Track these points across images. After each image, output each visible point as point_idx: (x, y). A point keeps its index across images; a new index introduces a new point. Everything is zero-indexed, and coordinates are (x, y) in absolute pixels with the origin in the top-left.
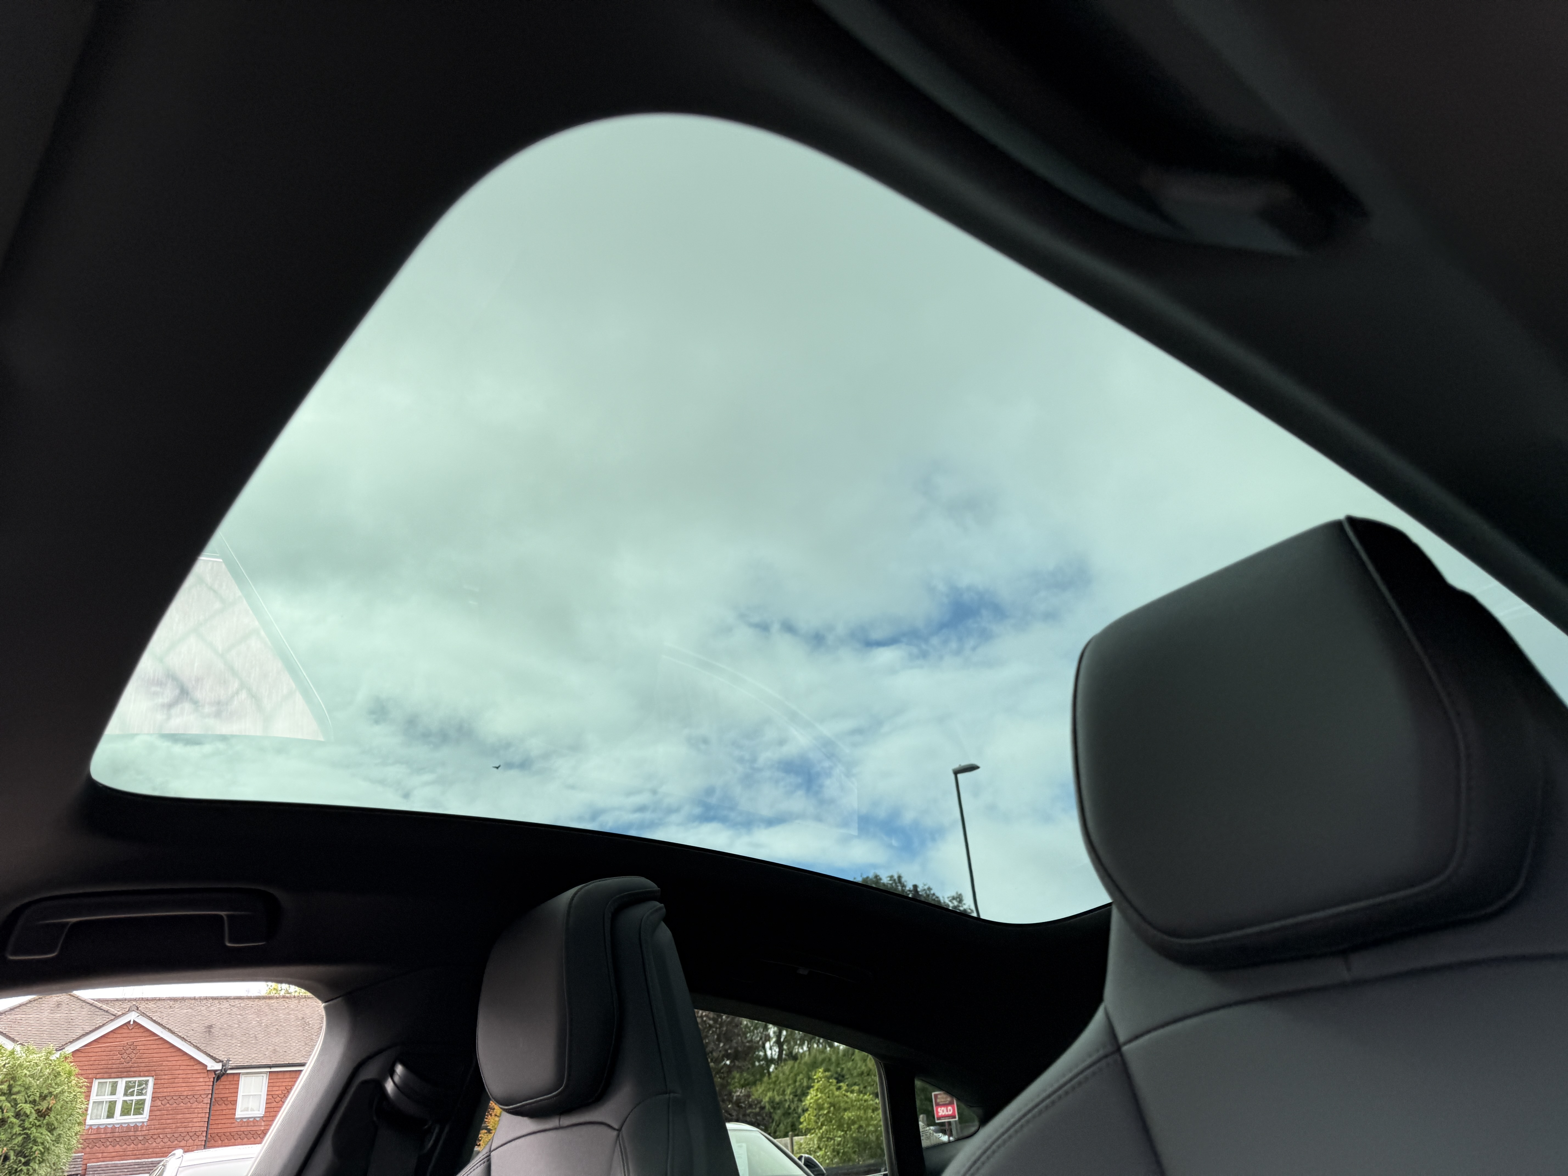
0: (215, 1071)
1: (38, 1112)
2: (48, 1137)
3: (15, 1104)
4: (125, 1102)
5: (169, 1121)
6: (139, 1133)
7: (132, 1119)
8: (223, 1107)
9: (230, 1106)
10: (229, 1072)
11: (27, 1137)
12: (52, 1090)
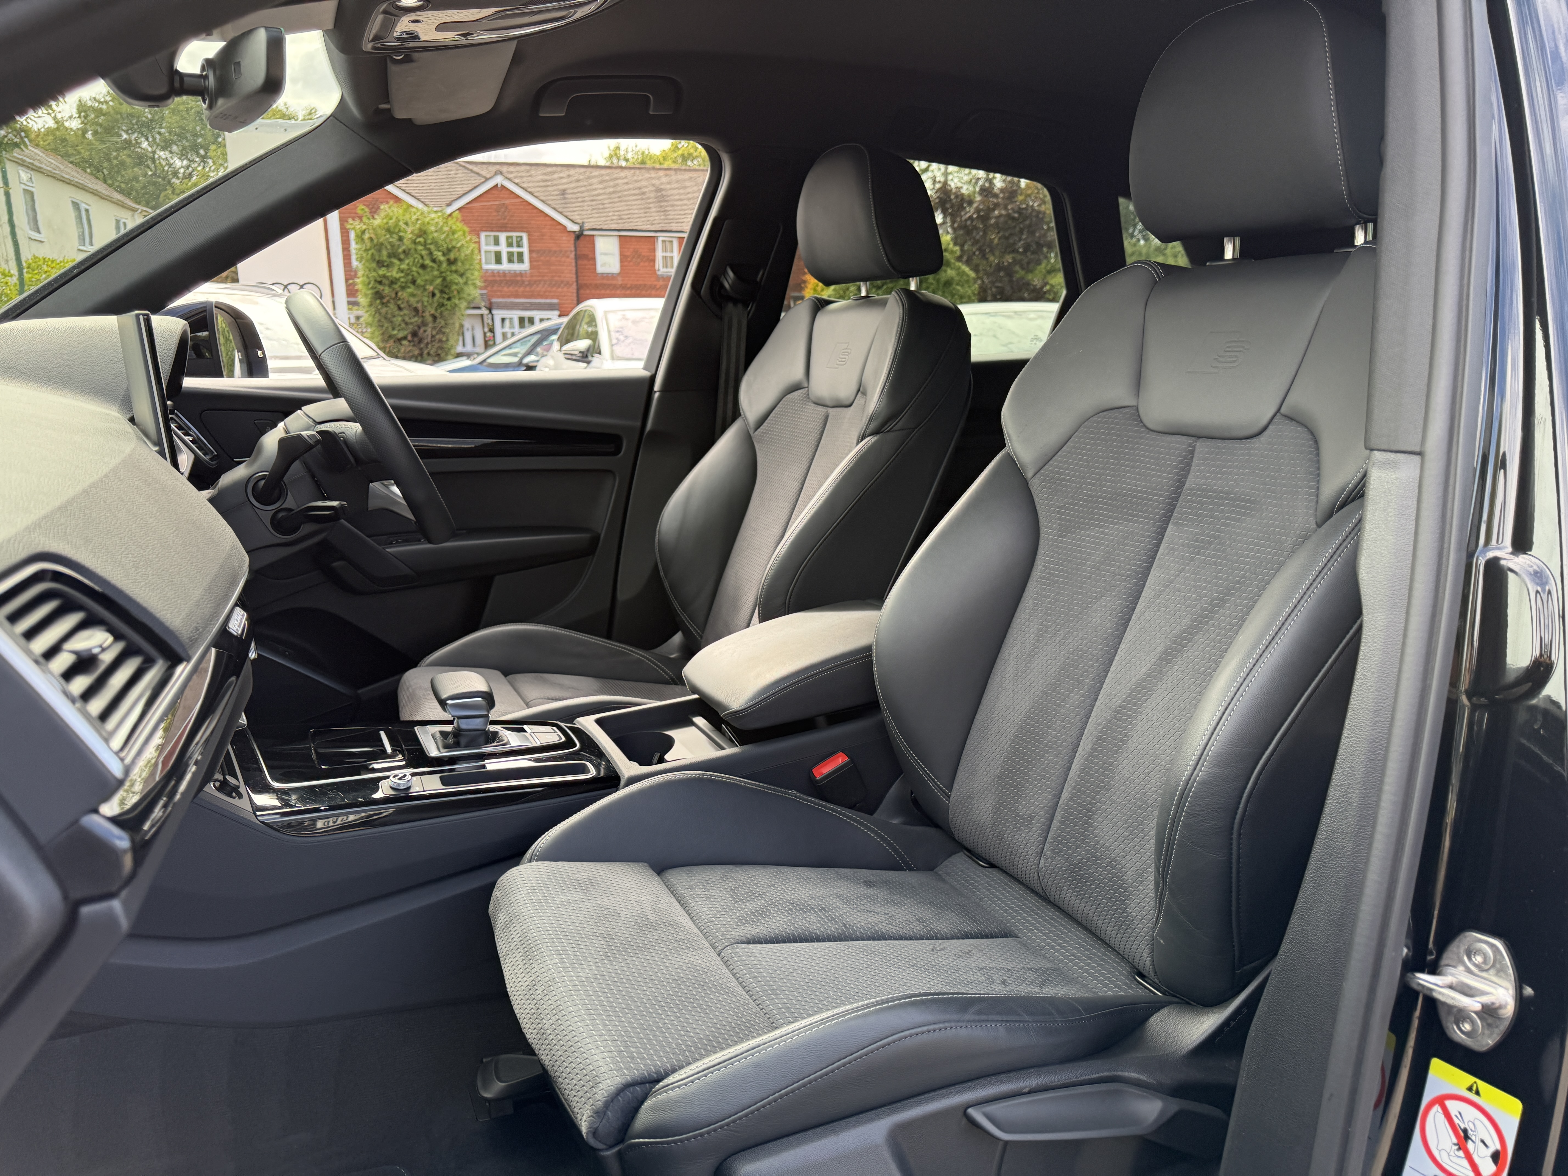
0: (574, 232)
1: (448, 260)
2: (461, 281)
3: (431, 253)
4: (508, 253)
5: (546, 271)
6: (524, 279)
7: (516, 267)
8: (586, 262)
9: (591, 262)
10: (586, 233)
11: (444, 279)
12: (454, 243)
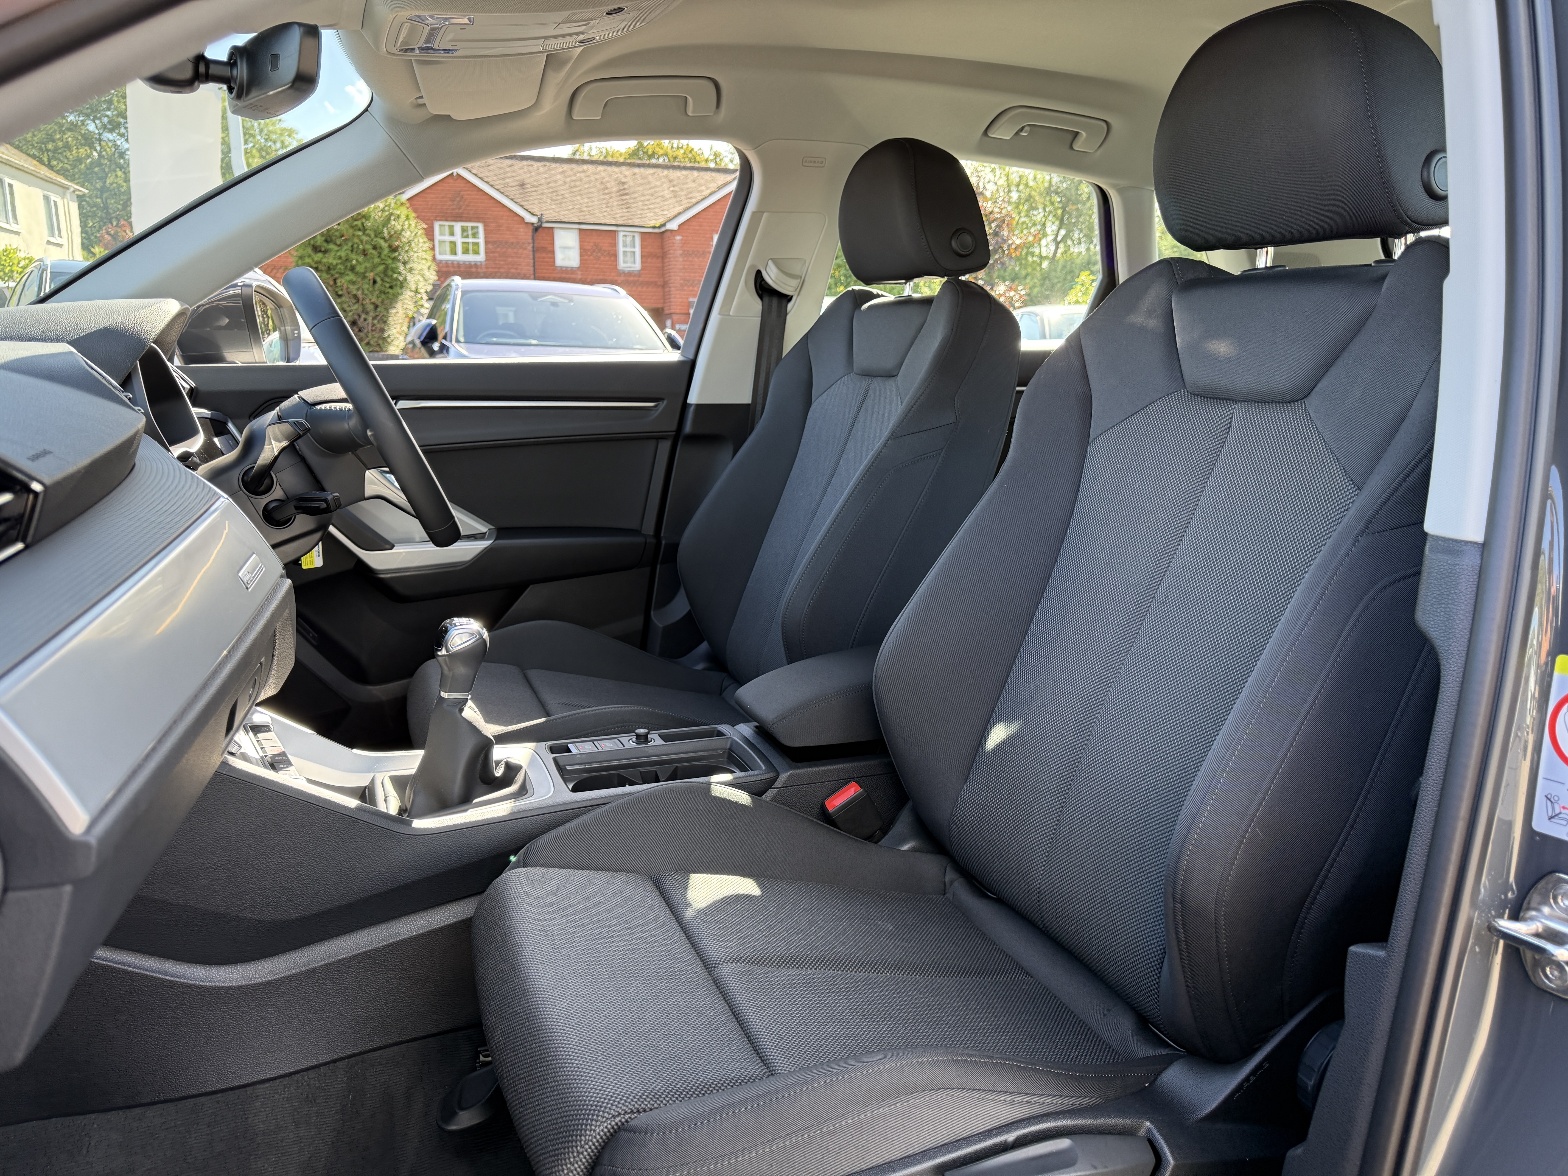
0: (533, 224)
4: (463, 243)
5: (502, 263)
6: (479, 270)
7: (471, 258)
8: (544, 255)
9: (550, 255)
10: (544, 225)
